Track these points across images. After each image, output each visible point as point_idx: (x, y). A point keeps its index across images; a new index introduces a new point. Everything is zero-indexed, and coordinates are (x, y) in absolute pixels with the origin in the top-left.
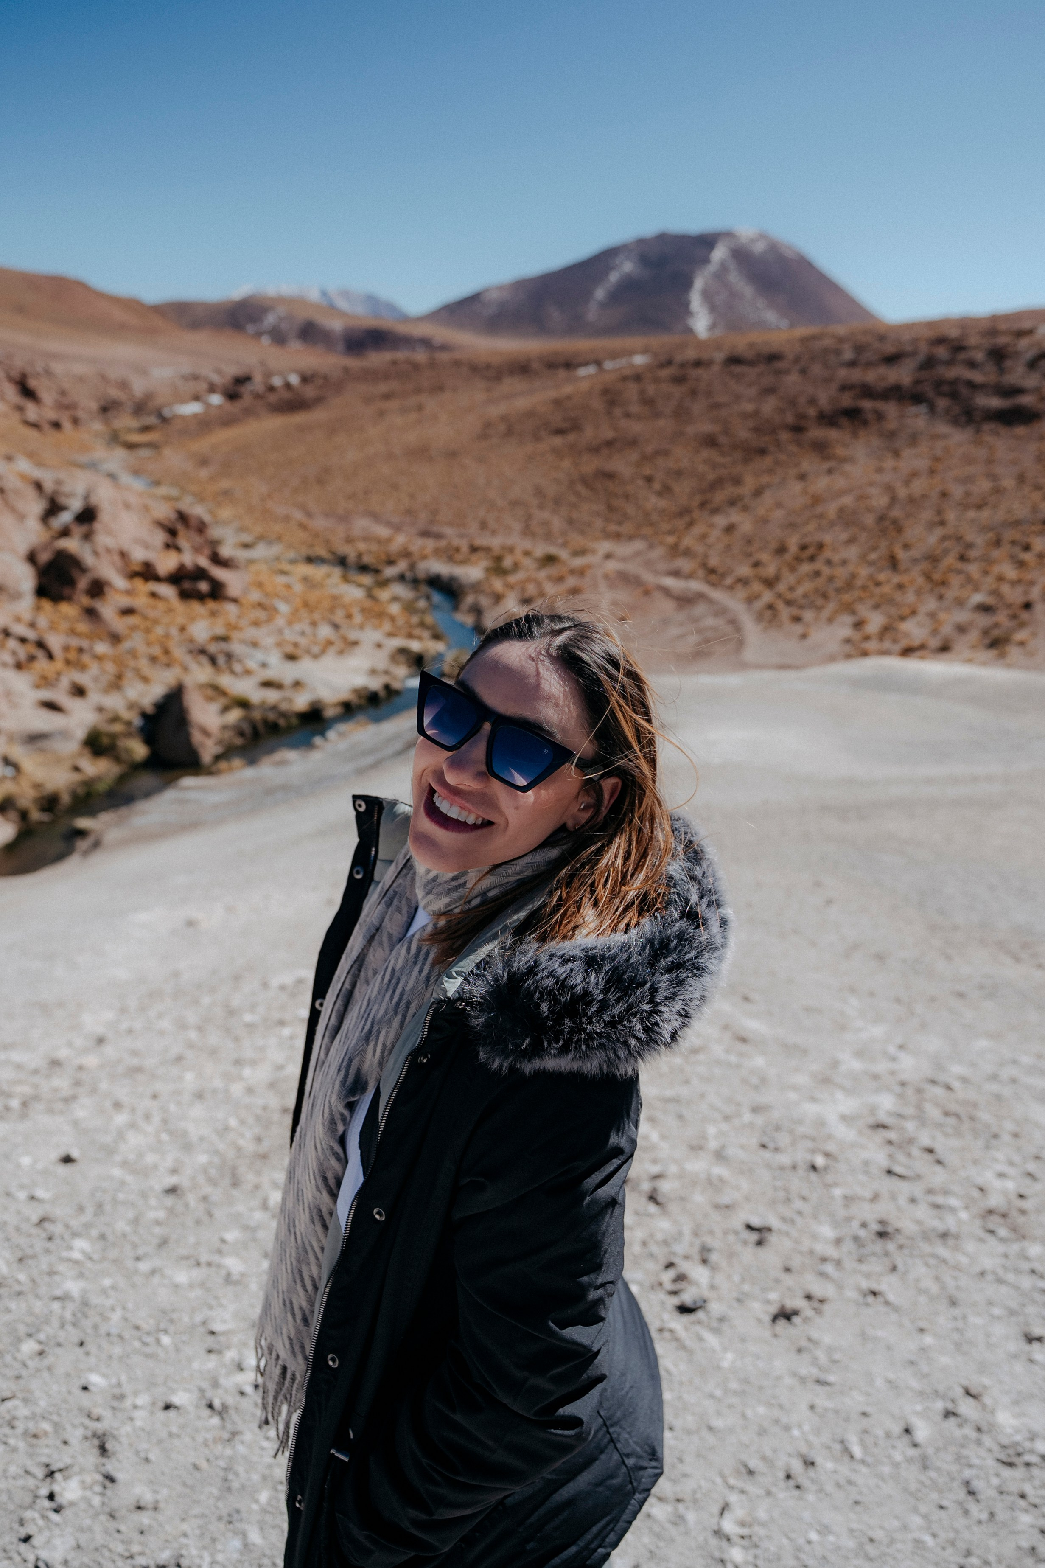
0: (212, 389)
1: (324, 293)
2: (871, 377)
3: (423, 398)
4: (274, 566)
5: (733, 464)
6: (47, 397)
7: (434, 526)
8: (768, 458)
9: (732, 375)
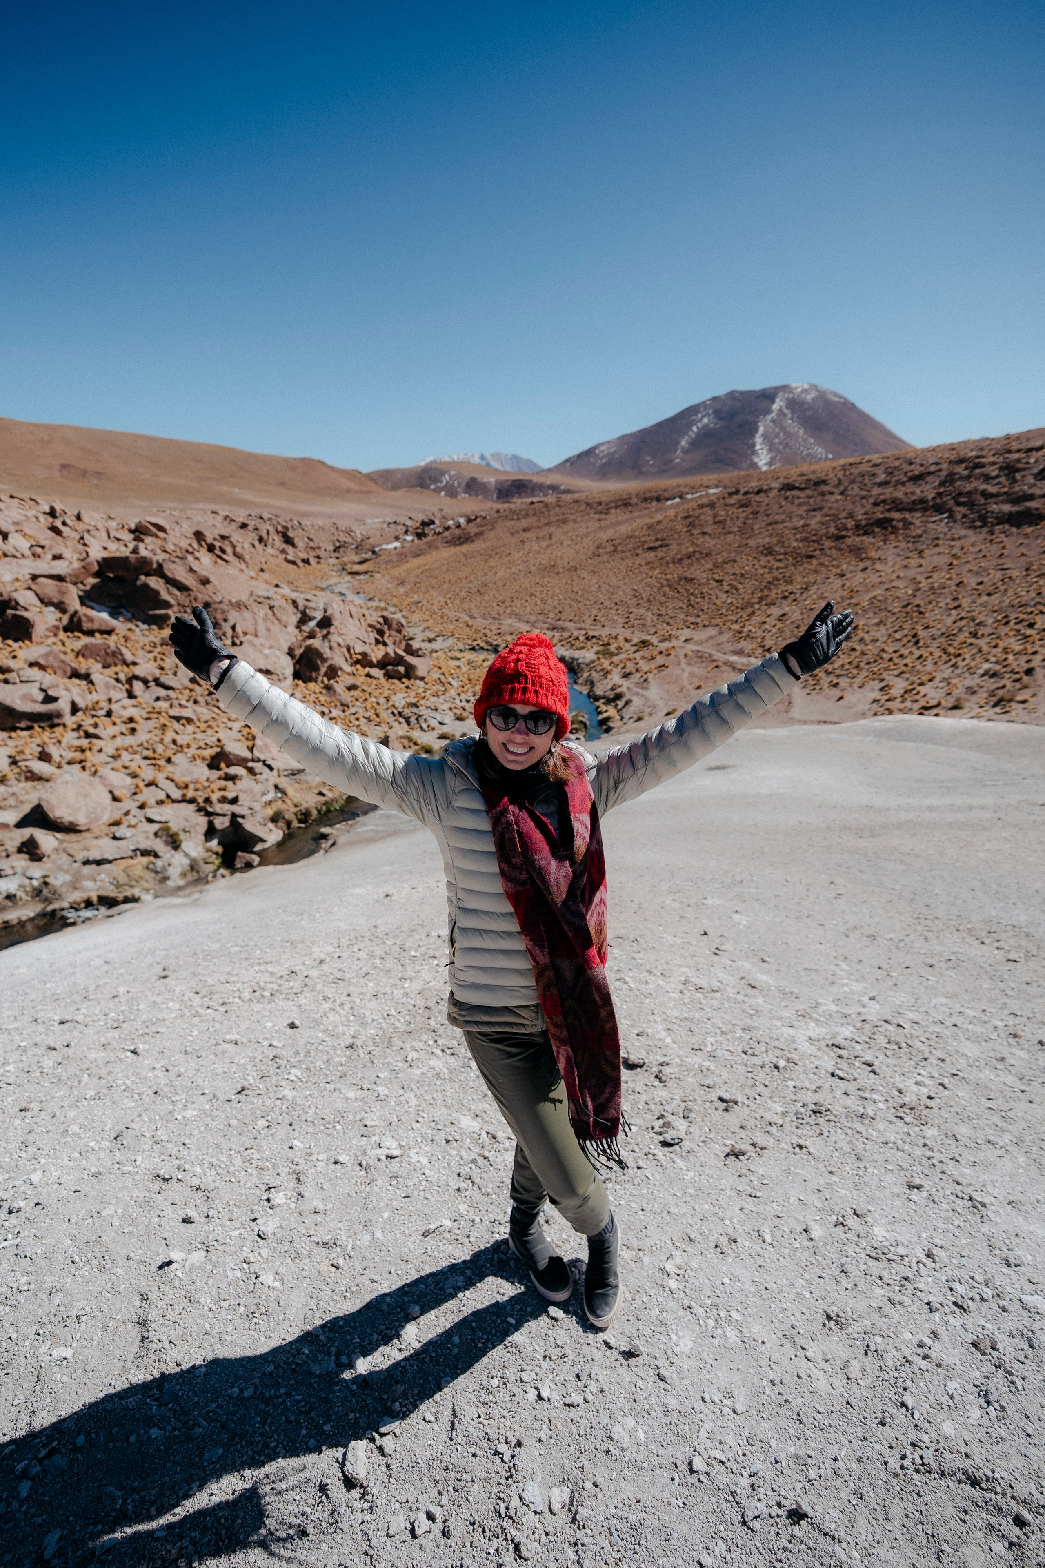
0: (406, 532)
1: (482, 457)
2: (899, 494)
3: (552, 529)
4: (449, 654)
5: (786, 567)
6: (300, 543)
7: (560, 622)
8: (814, 561)
9: (786, 498)
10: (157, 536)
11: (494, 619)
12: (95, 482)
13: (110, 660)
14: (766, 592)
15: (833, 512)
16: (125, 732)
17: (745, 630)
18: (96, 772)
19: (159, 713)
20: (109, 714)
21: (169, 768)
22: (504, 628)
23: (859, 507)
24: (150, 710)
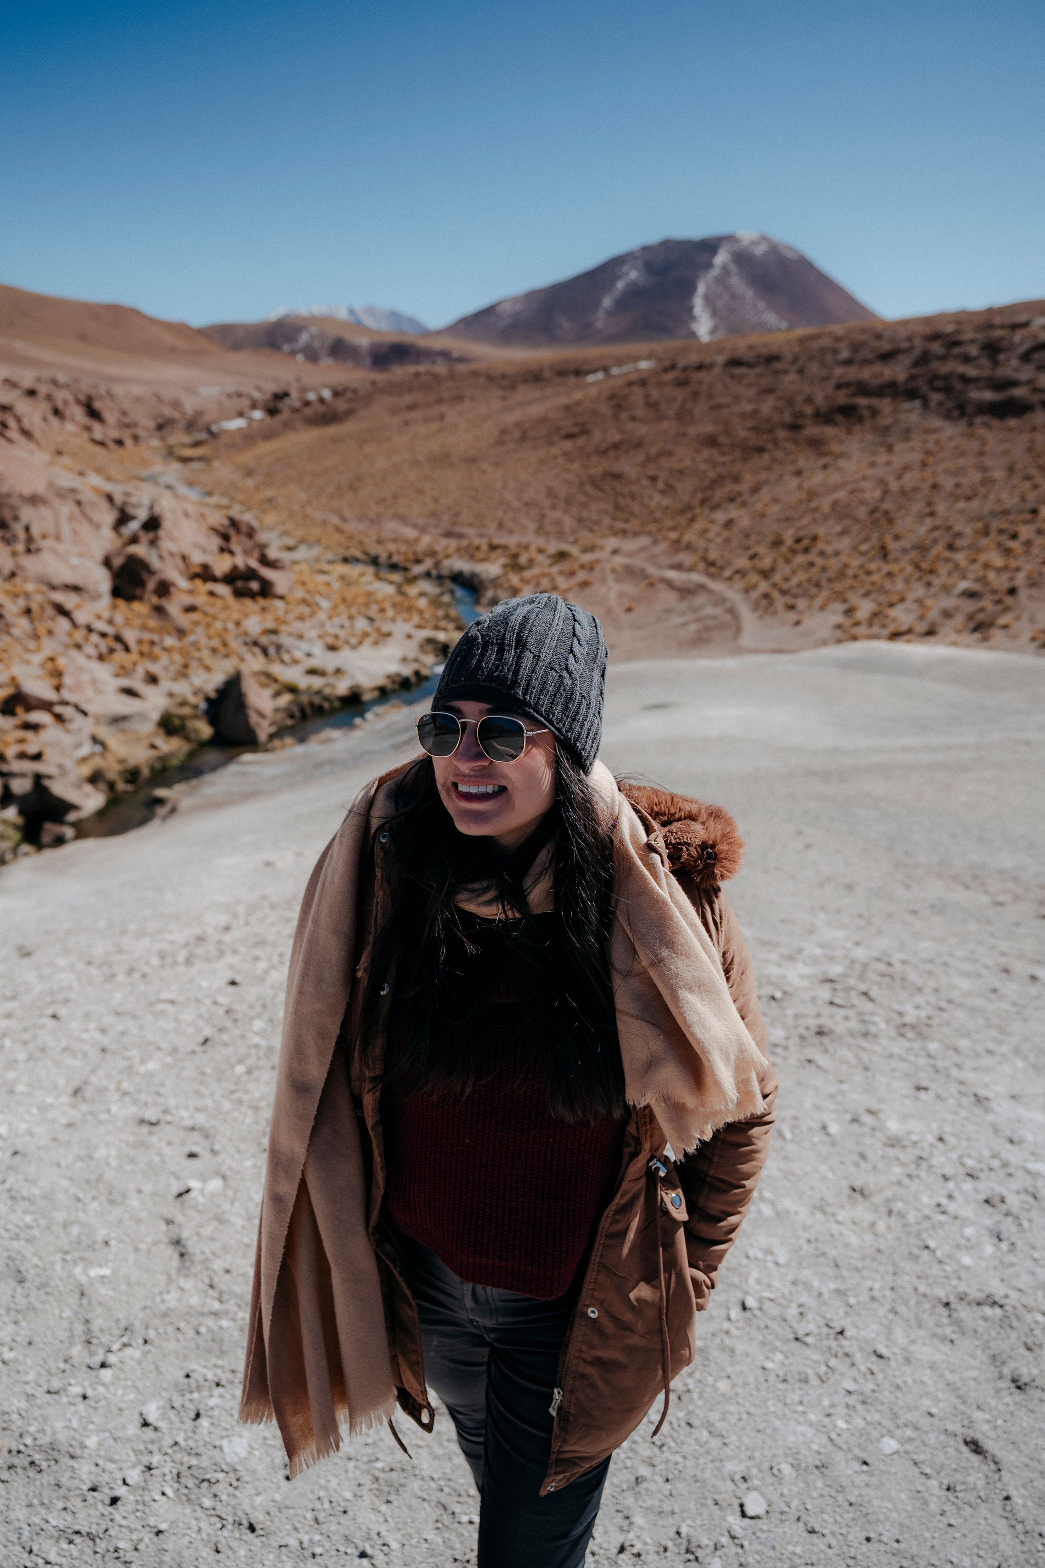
0: (253, 407)
1: (352, 311)
2: (865, 375)
3: (444, 408)
4: (315, 566)
5: (733, 461)
6: (111, 417)
7: (457, 527)
8: (766, 456)
9: (733, 377)
11: (372, 522)
14: (709, 493)
15: (788, 395)
17: (684, 539)
22: (386, 534)
23: (819, 390)
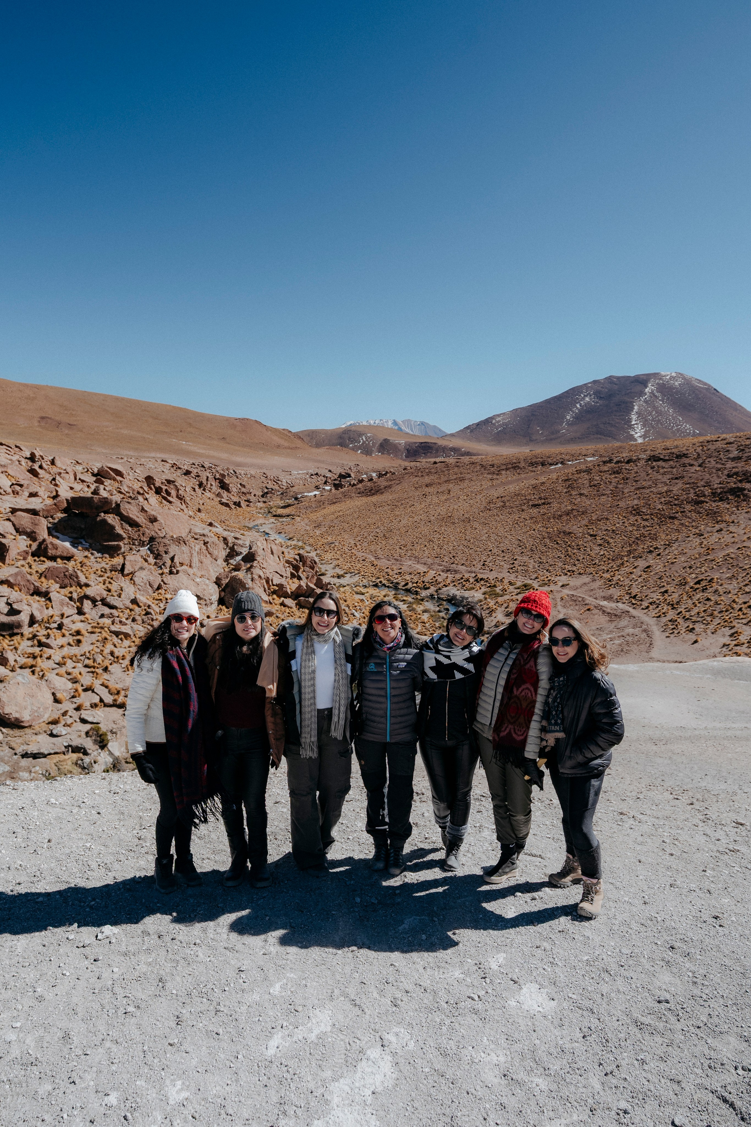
0: (326, 483)
1: (395, 422)
3: (451, 486)
4: (355, 589)
5: (652, 526)
6: (234, 489)
7: (454, 565)
8: (676, 522)
9: (652, 468)
10: (115, 480)
11: (397, 560)
12: (67, 432)
13: (67, 581)
14: (634, 547)
15: (693, 481)
16: (72, 643)
17: (614, 578)
18: (43, 676)
19: (102, 628)
20: (60, 627)
21: (106, 676)
22: (405, 568)
23: (715, 477)
24: (95, 625)
